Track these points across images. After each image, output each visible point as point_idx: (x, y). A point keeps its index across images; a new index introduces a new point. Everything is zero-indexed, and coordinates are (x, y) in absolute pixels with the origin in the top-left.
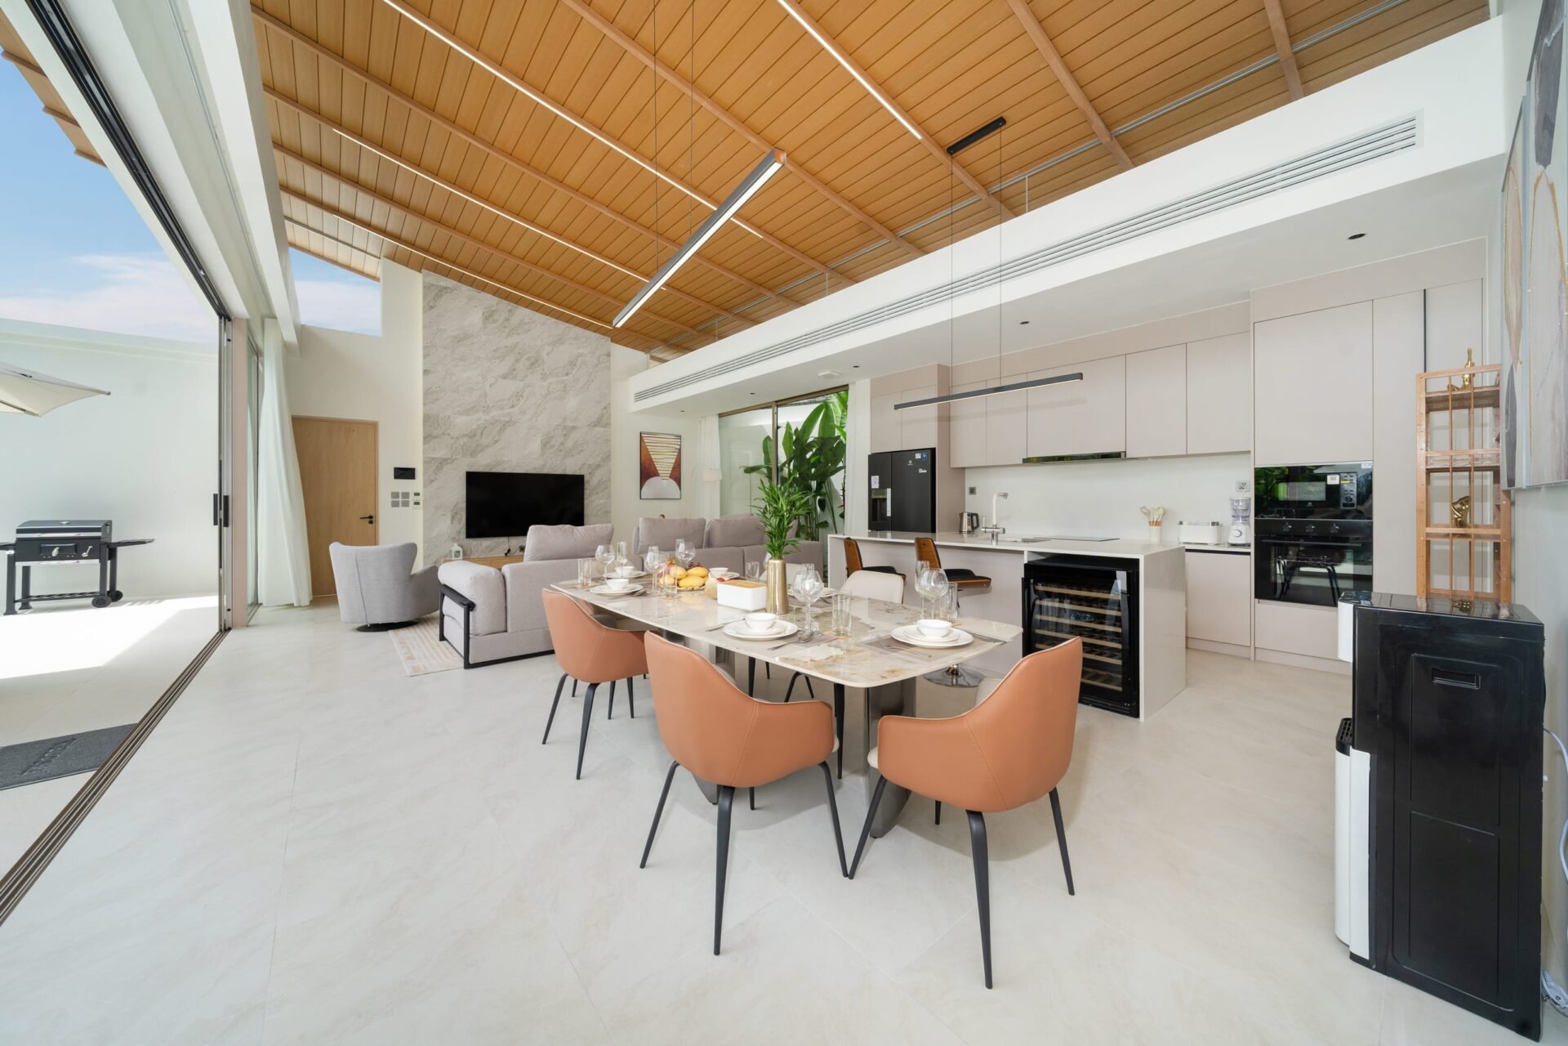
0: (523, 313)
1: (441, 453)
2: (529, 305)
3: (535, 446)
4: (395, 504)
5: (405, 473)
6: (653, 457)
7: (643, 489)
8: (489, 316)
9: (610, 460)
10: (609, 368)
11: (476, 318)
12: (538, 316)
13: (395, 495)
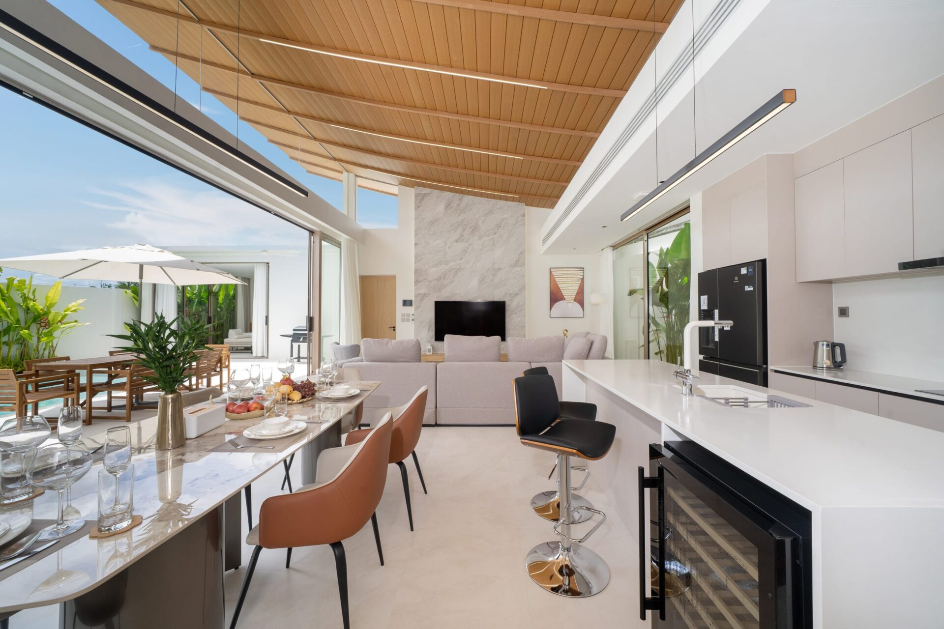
0: (468, 199)
1: (423, 291)
2: (469, 193)
3: (474, 283)
4: (403, 320)
5: (408, 303)
6: (560, 286)
7: (552, 310)
8: (448, 206)
9: (525, 290)
10: (524, 224)
11: (441, 208)
12: (477, 199)
13: (403, 315)
